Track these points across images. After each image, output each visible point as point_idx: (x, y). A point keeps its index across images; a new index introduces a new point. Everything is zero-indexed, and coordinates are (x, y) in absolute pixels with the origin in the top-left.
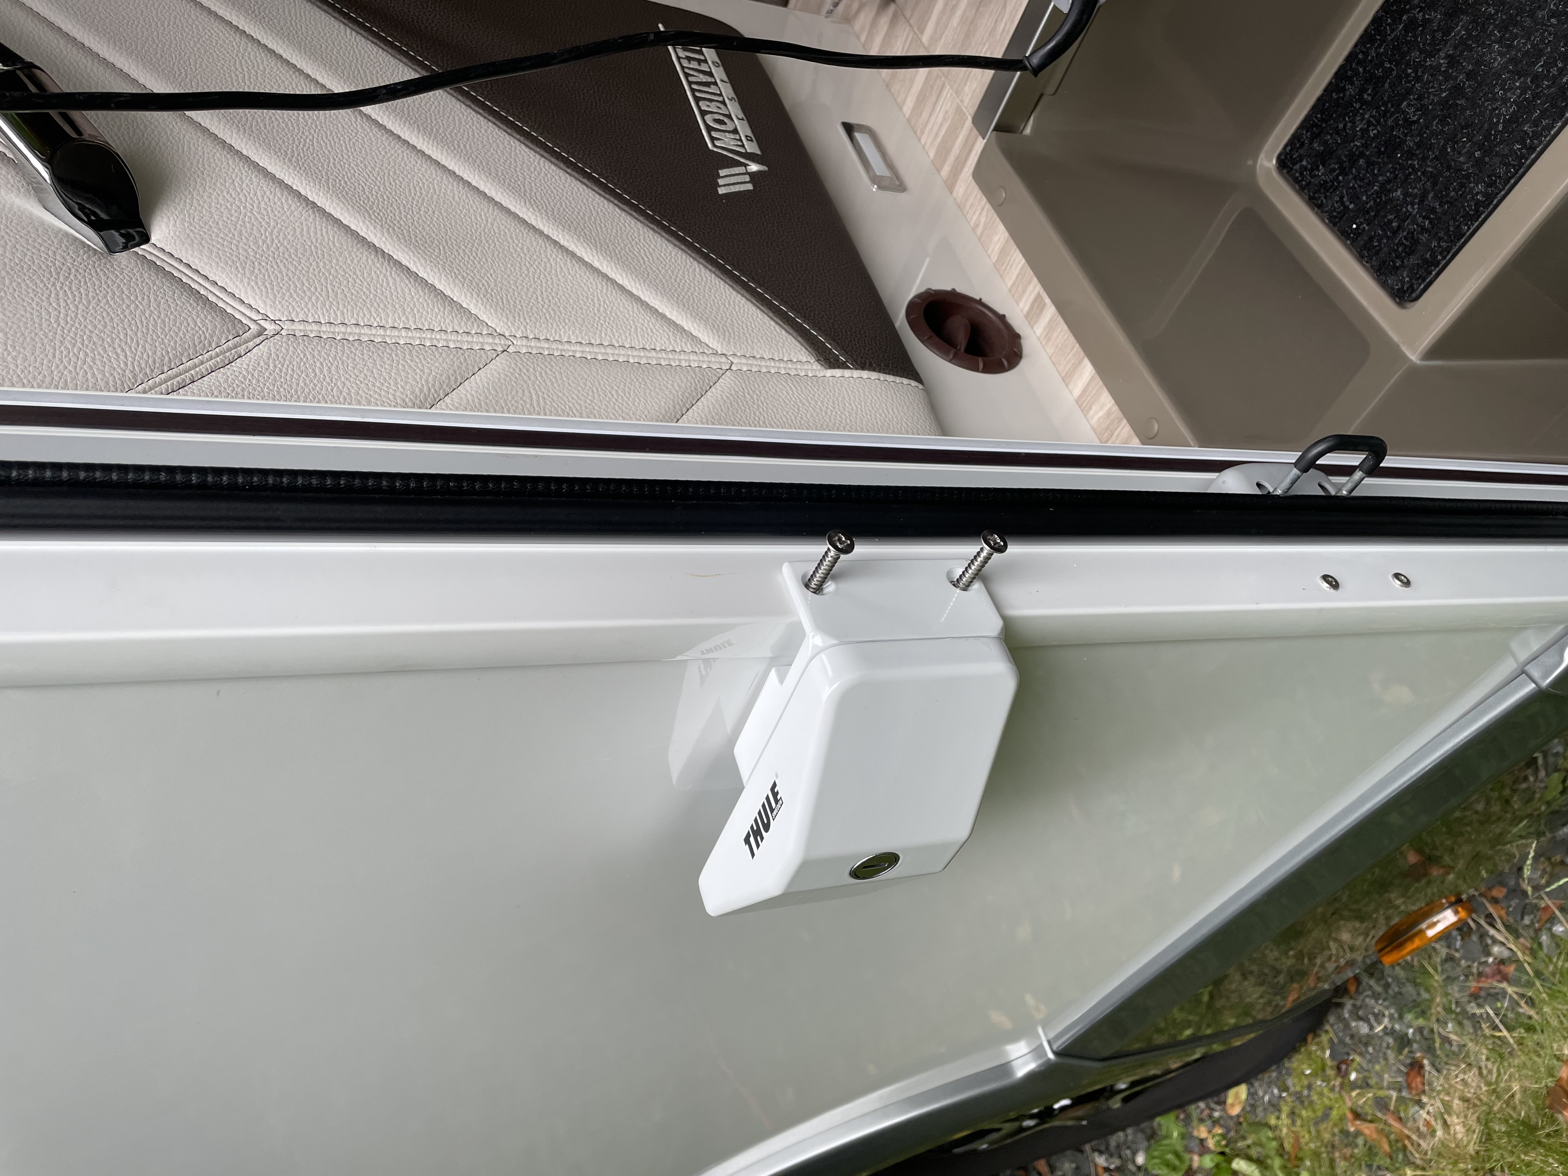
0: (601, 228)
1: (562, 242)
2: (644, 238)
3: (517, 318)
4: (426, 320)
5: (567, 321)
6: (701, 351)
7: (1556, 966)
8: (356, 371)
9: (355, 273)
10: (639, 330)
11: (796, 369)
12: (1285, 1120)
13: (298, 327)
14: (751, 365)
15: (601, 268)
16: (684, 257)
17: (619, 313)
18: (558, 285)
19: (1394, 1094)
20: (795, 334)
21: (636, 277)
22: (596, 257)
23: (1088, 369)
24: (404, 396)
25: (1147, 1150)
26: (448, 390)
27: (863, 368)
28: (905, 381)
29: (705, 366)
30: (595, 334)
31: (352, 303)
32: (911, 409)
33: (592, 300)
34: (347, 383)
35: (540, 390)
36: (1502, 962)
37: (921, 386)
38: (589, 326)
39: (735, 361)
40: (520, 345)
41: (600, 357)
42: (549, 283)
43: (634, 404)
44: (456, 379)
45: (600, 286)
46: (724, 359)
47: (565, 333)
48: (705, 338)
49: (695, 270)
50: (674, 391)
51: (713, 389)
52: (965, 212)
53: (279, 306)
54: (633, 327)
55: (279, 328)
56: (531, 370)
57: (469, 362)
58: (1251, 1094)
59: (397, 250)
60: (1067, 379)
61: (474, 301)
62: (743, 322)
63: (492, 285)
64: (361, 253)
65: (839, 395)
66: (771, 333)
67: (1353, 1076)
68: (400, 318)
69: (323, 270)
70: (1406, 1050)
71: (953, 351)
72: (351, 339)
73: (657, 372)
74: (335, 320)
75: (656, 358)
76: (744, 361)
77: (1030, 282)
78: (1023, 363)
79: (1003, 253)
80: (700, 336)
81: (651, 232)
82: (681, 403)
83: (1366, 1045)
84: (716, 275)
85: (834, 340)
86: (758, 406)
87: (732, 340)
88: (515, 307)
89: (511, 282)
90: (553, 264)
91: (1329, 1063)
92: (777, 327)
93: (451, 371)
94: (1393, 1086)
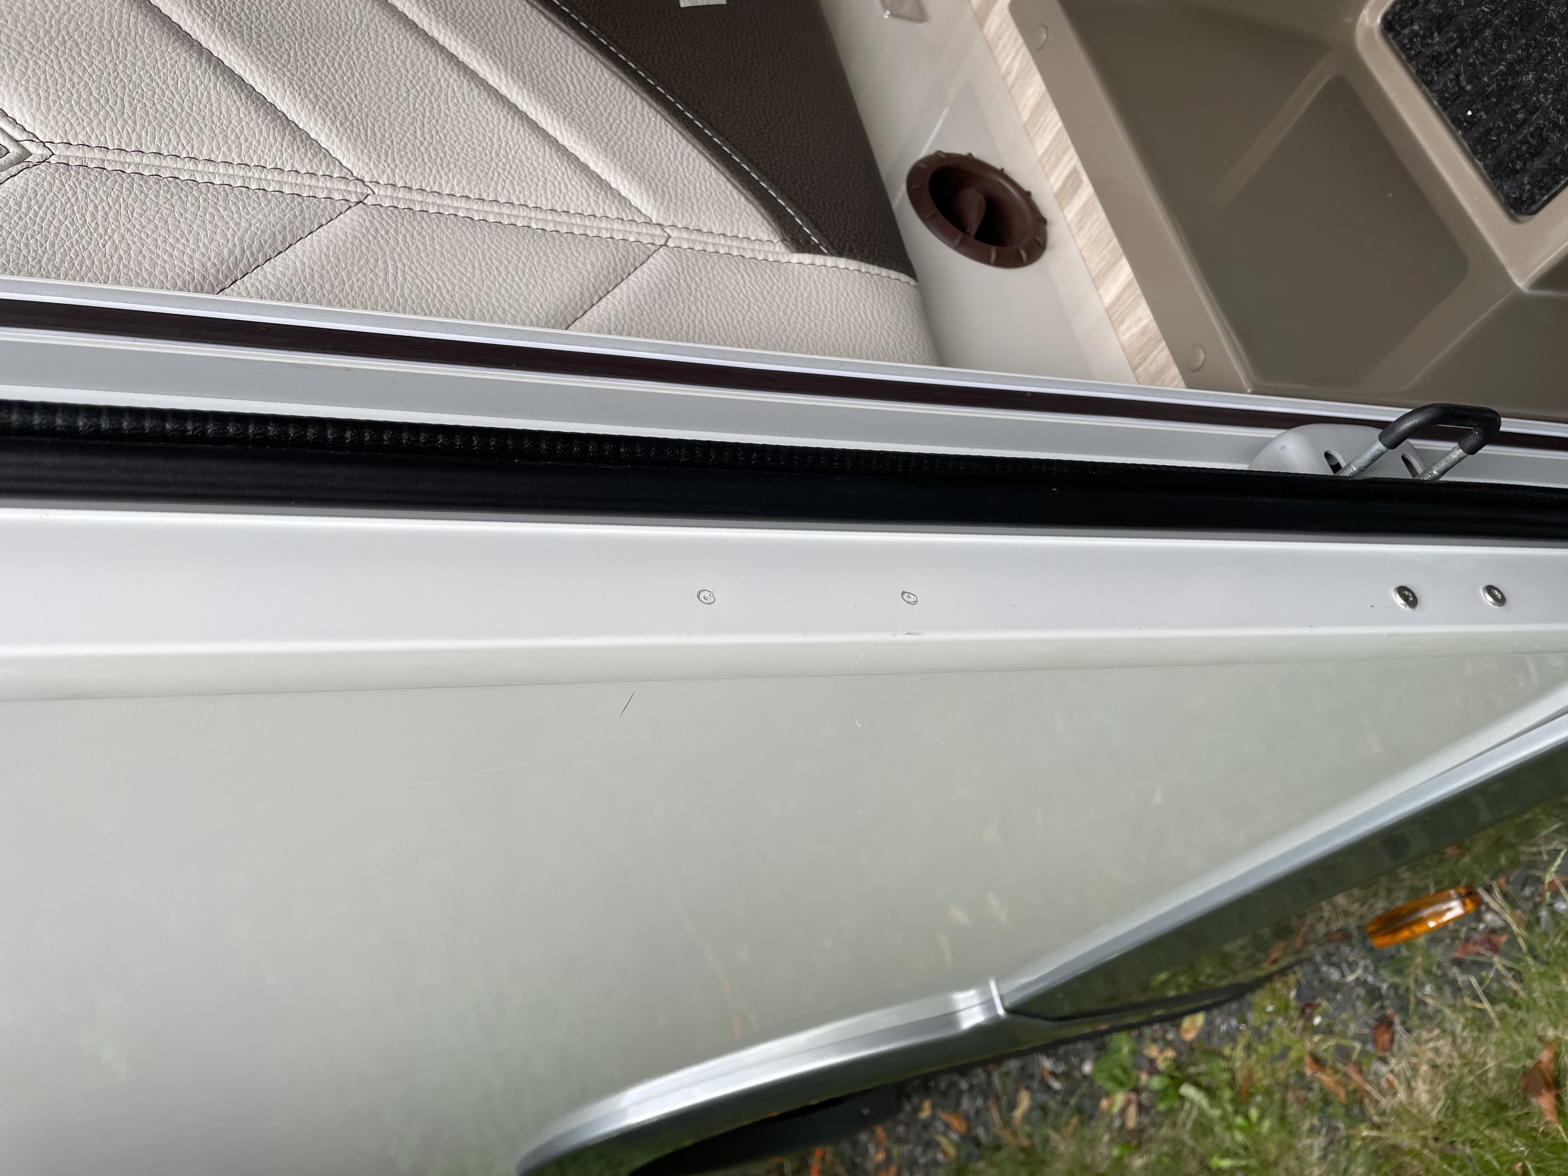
0: (517, 41)
1: (461, 57)
2: (574, 58)
3: (383, 158)
4: (255, 152)
5: (452, 166)
6: (630, 217)
7: (1552, 944)
8: (143, 220)
9: (165, 82)
10: (549, 184)
11: (753, 250)
12: (1239, 1053)
13: (74, 153)
14: (694, 241)
15: (509, 96)
16: (624, 88)
17: (524, 159)
18: (447, 115)
19: (1358, 1046)
20: (756, 203)
21: (555, 111)
22: (504, 81)
23: (1125, 272)
24: (205, 259)
25: (1096, 1060)
26: (270, 252)
27: (840, 254)
28: (893, 274)
29: (632, 239)
30: (489, 186)
31: (154, 123)
32: (896, 312)
33: (491, 139)
34: (128, 236)
35: (401, 260)
36: (1493, 931)
37: (913, 282)
38: (481, 175)
39: (674, 234)
40: (383, 196)
41: (491, 219)
42: (435, 111)
43: (527, 287)
44: (285, 238)
45: (503, 120)
46: (658, 231)
47: (447, 183)
48: (636, 201)
49: (635, 107)
50: (584, 272)
51: (638, 272)
52: (996, 55)
53: (53, 123)
54: (542, 179)
55: (47, 153)
56: (392, 231)
57: (307, 216)
58: (1209, 1022)
59: (230, 54)
60: (1098, 280)
61: (326, 130)
62: (690, 182)
63: (355, 110)
64: (178, 55)
65: (805, 289)
66: (726, 199)
67: (1317, 1020)
68: (219, 148)
69: (121, 75)
70: (1377, 1005)
71: (960, 235)
72: (146, 173)
73: (565, 244)
74: (127, 145)
75: (567, 224)
76: (685, 235)
77: (1065, 151)
78: (1047, 256)
79: (1037, 111)
80: (631, 197)
81: (584, 52)
82: (592, 289)
83: (1336, 991)
84: (663, 116)
85: (806, 214)
86: (696, 298)
87: (672, 205)
88: (382, 141)
89: (383, 107)
90: (444, 86)
91: (1294, 1004)
92: (735, 192)
93: (279, 227)
94: (1356, 1037)
